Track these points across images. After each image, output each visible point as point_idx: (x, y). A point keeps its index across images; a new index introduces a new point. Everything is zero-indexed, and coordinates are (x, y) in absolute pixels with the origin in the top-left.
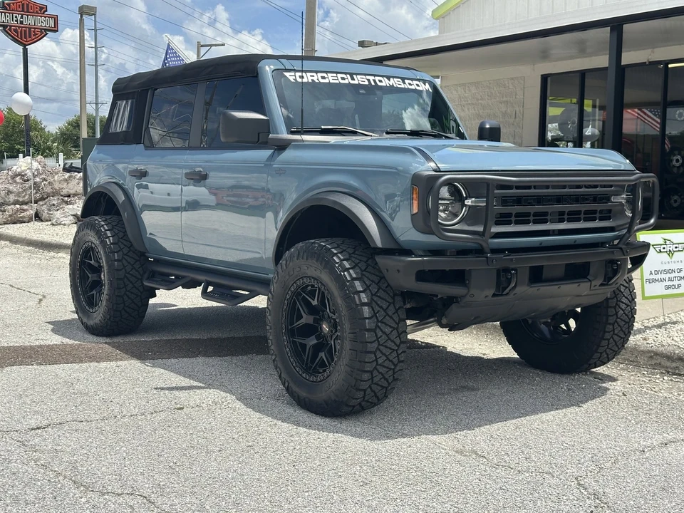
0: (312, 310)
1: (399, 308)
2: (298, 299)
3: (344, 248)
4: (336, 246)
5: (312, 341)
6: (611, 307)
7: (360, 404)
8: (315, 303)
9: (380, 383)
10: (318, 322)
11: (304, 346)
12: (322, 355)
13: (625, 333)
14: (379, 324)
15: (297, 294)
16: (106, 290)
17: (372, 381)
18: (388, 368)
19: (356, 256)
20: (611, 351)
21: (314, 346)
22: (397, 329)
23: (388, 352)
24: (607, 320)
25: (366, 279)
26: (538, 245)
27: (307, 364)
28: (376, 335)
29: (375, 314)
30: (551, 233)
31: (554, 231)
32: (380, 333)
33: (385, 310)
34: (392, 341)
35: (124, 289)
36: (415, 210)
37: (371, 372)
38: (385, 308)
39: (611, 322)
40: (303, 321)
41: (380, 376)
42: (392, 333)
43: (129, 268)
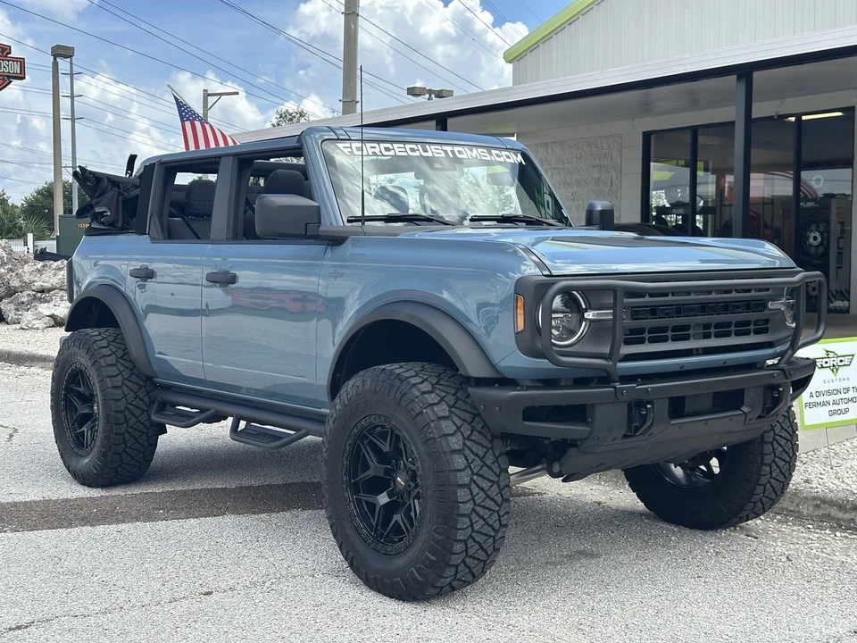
0: (382, 457)
1: (499, 456)
2: (363, 444)
3: (425, 377)
4: (414, 374)
5: (383, 499)
6: (767, 443)
7: (450, 584)
8: (386, 448)
9: (476, 555)
10: (391, 473)
11: (372, 506)
12: (397, 517)
13: (785, 476)
14: (475, 477)
15: (362, 437)
16: (100, 425)
17: (467, 554)
18: (486, 535)
19: (441, 387)
20: (768, 500)
21: (386, 505)
22: (498, 483)
23: (486, 514)
24: (763, 459)
25: (455, 418)
26: (678, 369)
27: (376, 529)
28: (471, 493)
29: (469, 465)
30: (694, 352)
31: (697, 349)
32: (476, 490)
33: (481, 459)
34: (492, 499)
35: (125, 425)
36: (521, 326)
37: (465, 542)
38: (482, 456)
39: (768, 462)
40: (370, 473)
41: (477, 547)
42: (492, 489)
43: (131, 397)
